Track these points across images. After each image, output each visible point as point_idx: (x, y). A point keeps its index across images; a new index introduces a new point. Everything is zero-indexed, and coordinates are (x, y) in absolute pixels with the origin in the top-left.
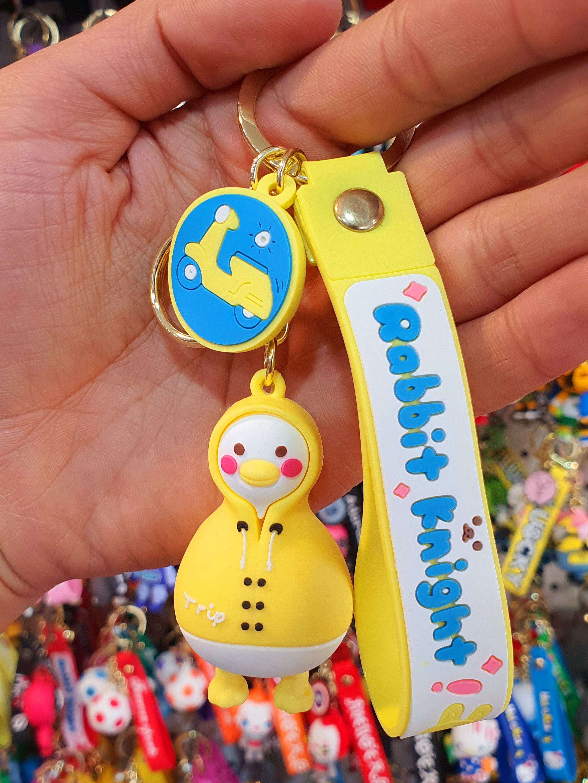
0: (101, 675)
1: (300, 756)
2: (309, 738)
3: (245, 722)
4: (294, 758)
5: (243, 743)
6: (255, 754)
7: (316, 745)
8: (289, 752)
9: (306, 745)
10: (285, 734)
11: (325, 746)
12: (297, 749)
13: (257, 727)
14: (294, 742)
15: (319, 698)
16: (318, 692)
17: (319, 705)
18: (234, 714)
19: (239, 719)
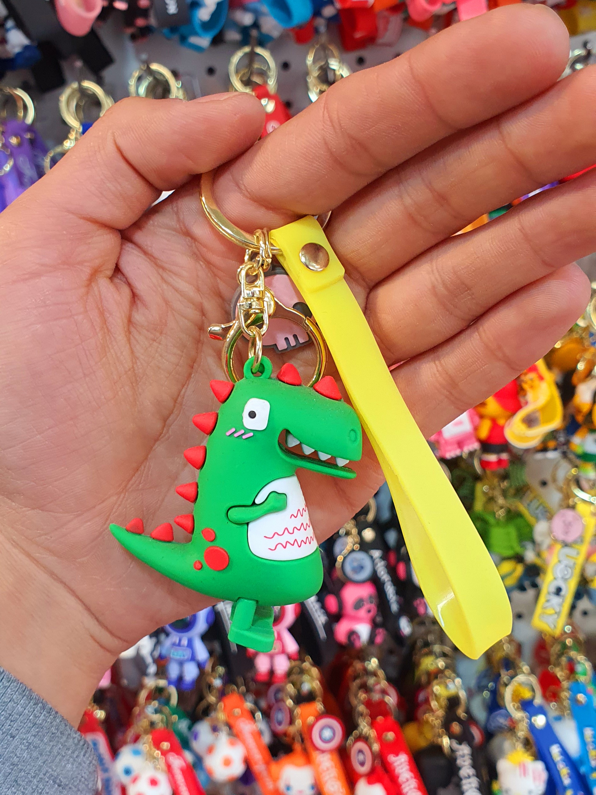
0: (137, 753)
3: (288, 788)
13: (301, 791)
15: (361, 757)
16: (360, 751)
17: (362, 764)
18: (275, 780)
19: (282, 785)
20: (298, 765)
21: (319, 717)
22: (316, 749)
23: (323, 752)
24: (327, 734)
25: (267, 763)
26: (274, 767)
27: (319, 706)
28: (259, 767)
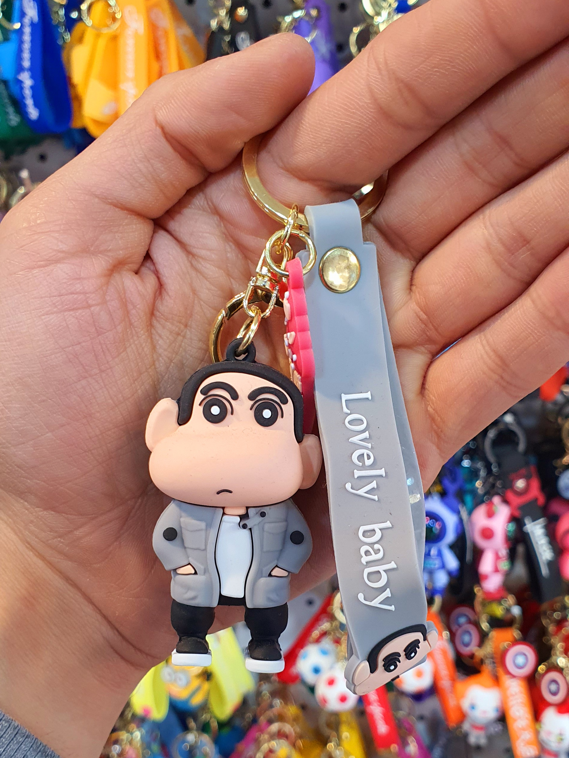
0: (325, 652)
1: (529, 743)
2: (543, 726)
3: (473, 707)
4: (522, 744)
5: (466, 726)
6: (478, 738)
7: (549, 733)
8: (518, 738)
9: (537, 733)
10: (515, 720)
11: (561, 734)
12: (527, 735)
13: (485, 712)
14: (524, 729)
15: (553, 687)
16: (554, 681)
17: (555, 694)
18: (460, 697)
19: (465, 705)
20: (486, 686)
21: (515, 642)
22: (508, 673)
23: (514, 676)
24: (520, 660)
25: (453, 680)
26: (460, 686)
27: (515, 633)
28: (445, 683)
